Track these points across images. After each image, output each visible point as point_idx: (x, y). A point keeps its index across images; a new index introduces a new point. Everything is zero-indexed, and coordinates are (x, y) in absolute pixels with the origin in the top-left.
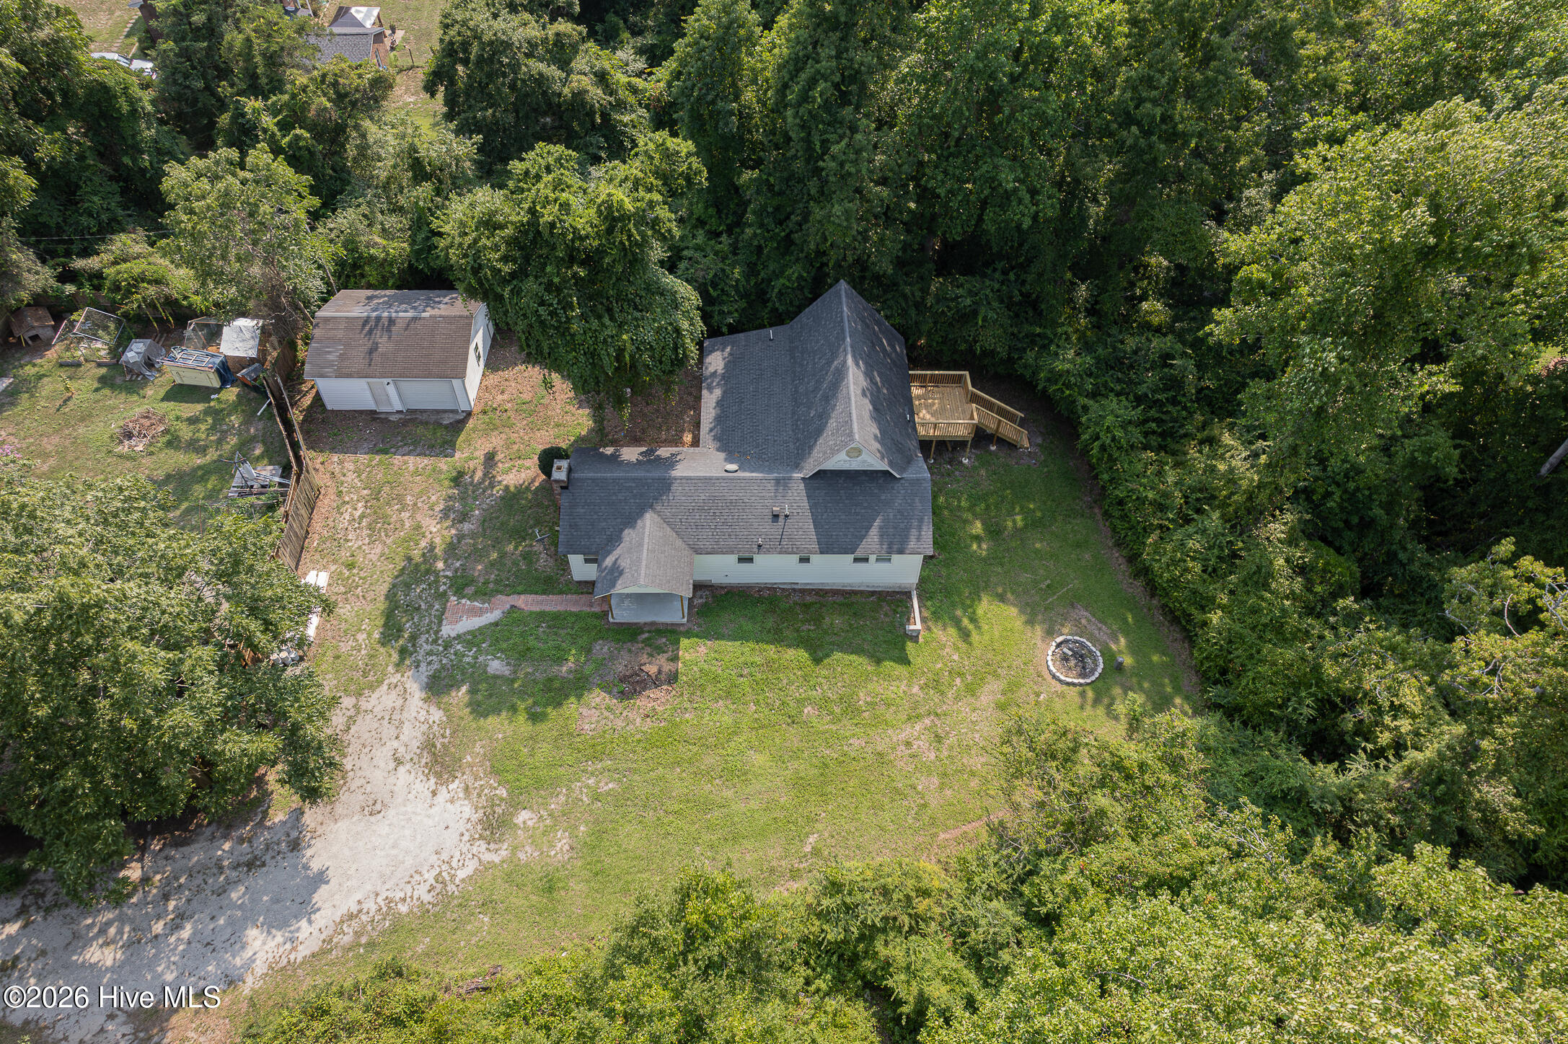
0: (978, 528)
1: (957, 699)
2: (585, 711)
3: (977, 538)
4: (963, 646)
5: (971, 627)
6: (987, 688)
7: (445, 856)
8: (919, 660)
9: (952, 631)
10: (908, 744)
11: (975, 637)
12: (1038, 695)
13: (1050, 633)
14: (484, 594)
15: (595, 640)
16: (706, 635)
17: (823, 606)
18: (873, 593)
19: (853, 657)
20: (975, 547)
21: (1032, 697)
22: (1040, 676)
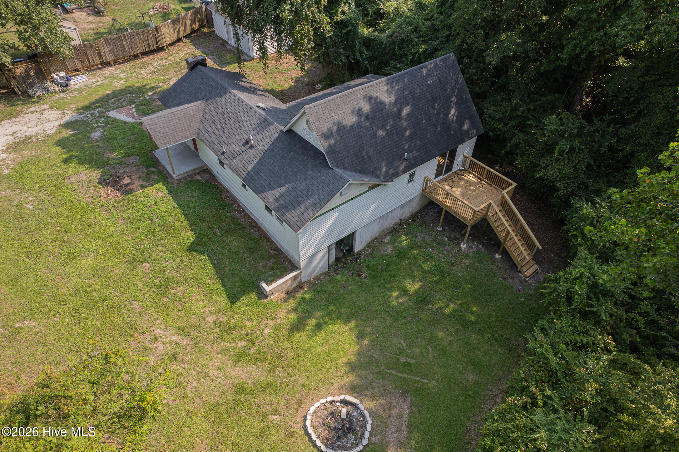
0: (413, 287)
1: (223, 351)
3: (405, 292)
4: (284, 331)
5: (309, 328)
6: (252, 369)
8: (244, 308)
9: (293, 317)
10: (155, 339)
11: (301, 337)
12: (275, 412)
13: (354, 389)
15: (137, 155)
16: (171, 191)
17: (243, 228)
18: (277, 249)
19: (210, 266)
20: (395, 294)
21: (268, 409)
22: (299, 404)
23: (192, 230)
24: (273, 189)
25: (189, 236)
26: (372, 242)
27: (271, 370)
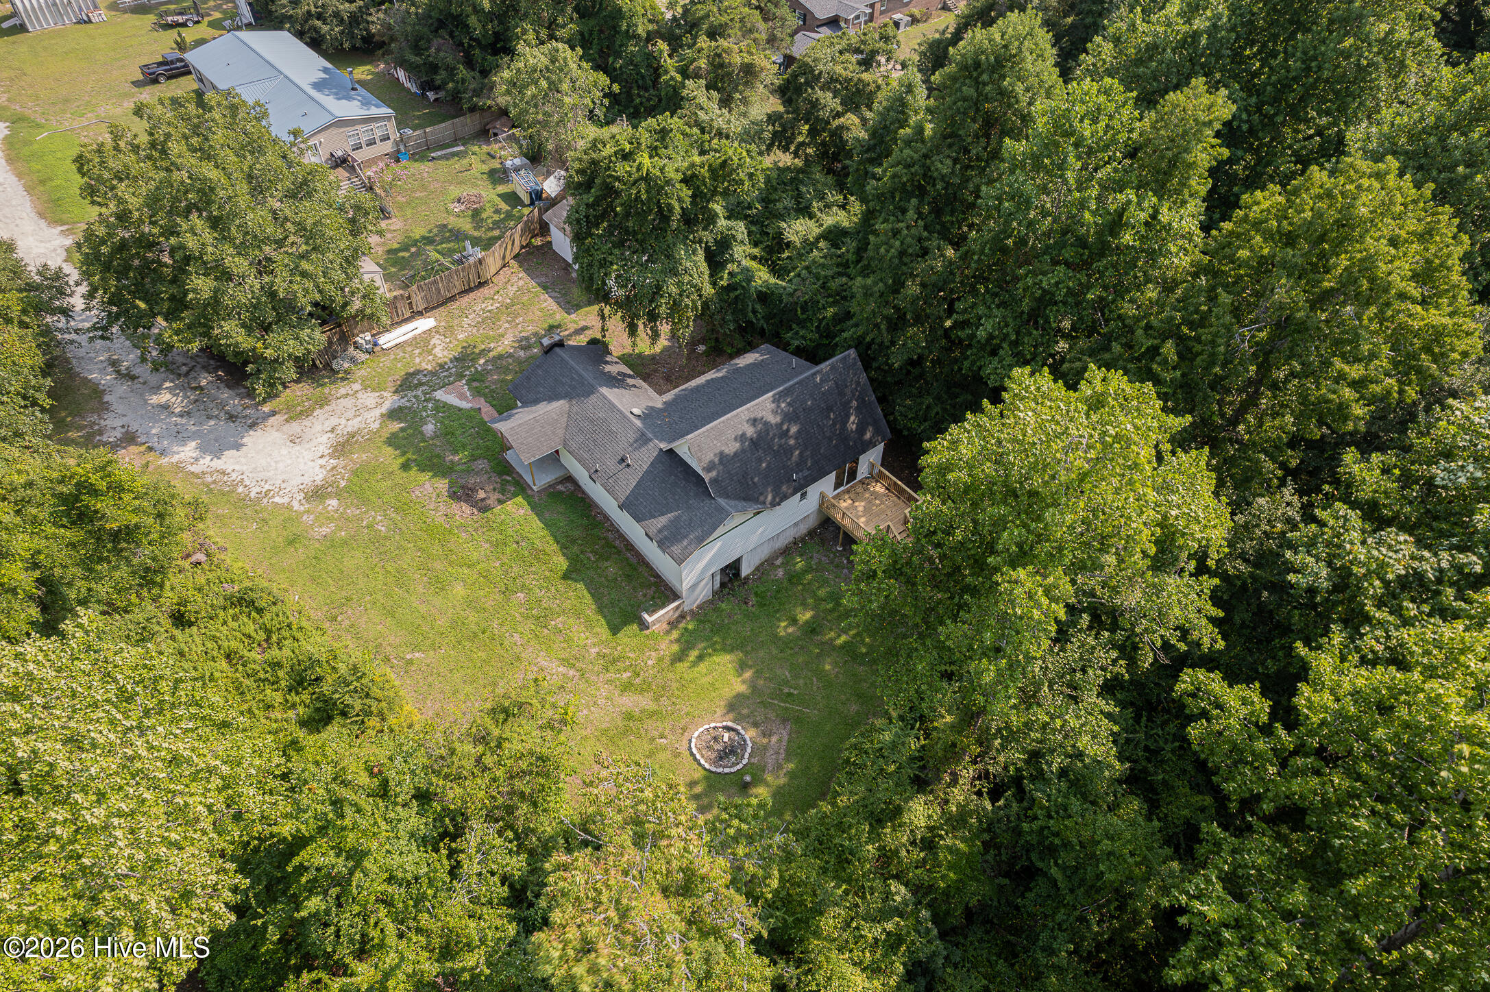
0: (805, 616)
1: (609, 682)
2: (427, 485)
3: (794, 621)
4: (667, 661)
5: (691, 659)
6: (638, 698)
7: (283, 486)
8: (626, 640)
9: (675, 648)
11: (681, 667)
12: (662, 736)
13: (736, 716)
14: (477, 393)
15: (484, 458)
16: (534, 507)
17: (619, 552)
18: (657, 576)
19: (588, 596)
20: (783, 624)
21: (656, 734)
22: (684, 730)
23: (564, 554)
24: (654, 517)
25: (562, 563)
26: (762, 564)
27: (657, 699)
